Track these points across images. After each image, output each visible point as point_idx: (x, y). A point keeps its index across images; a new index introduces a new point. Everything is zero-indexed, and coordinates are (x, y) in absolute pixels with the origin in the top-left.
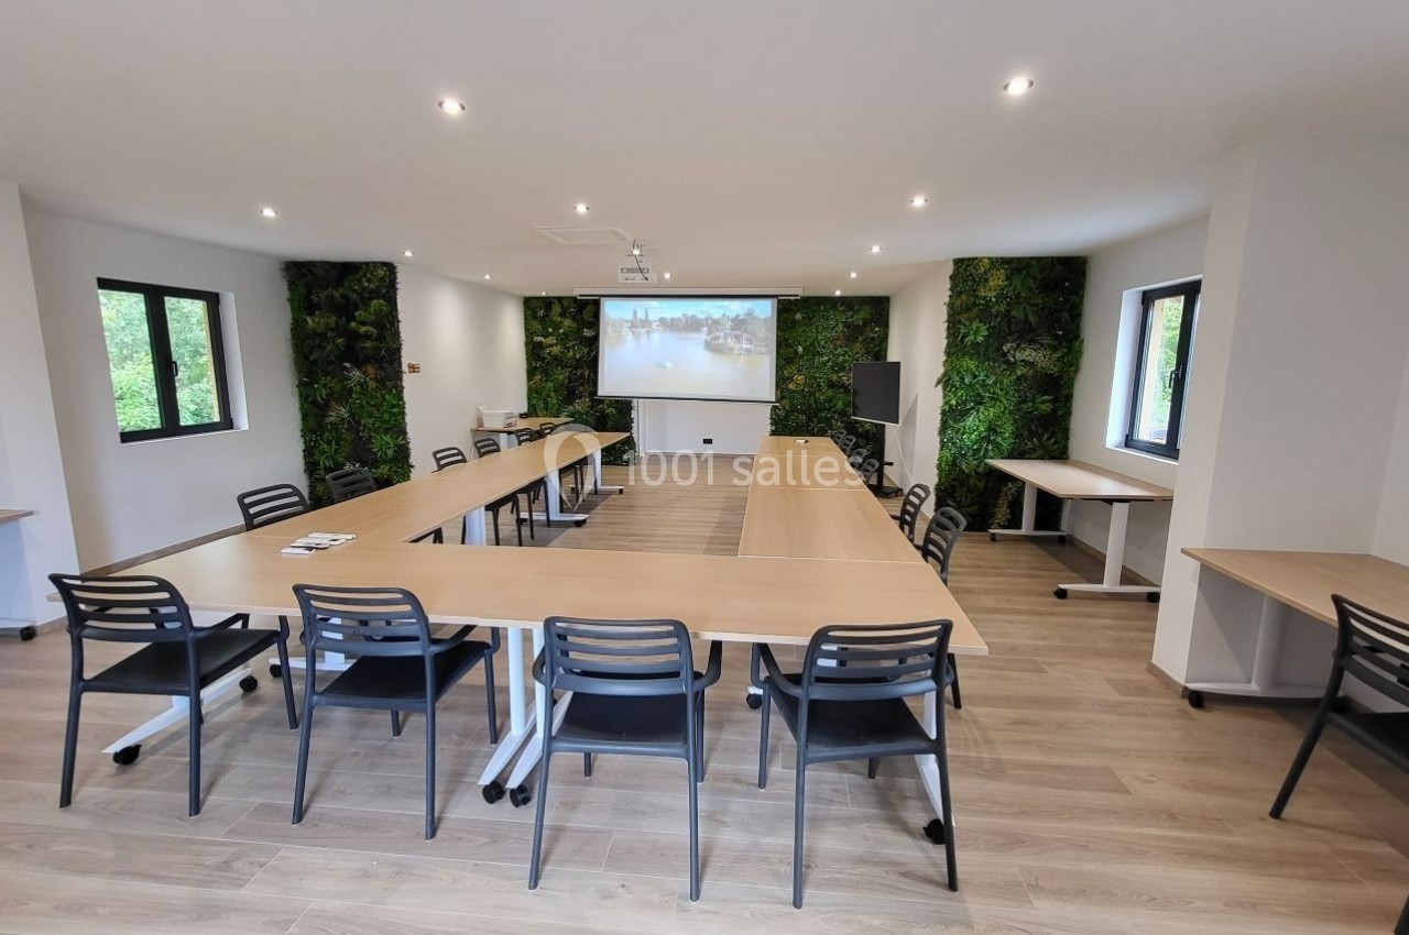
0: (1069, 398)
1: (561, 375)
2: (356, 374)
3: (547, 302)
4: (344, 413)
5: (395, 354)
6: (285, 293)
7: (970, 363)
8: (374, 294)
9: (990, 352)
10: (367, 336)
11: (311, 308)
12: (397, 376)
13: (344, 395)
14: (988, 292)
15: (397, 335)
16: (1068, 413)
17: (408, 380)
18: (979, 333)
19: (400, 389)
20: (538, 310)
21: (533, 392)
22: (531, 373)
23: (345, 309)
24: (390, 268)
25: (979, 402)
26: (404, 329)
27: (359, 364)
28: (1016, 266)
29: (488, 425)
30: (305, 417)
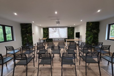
0: (98, 35)
1: (46, 34)
2: (28, 35)
3: (45, 28)
4: (26, 38)
5: (32, 32)
6: (20, 27)
7: (89, 32)
8: (30, 26)
9: (91, 31)
10: (29, 31)
11: (23, 28)
12: (32, 35)
13: (26, 37)
14: (90, 25)
15: (32, 31)
16: (98, 36)
17: (33, 35)
18: (90, 29)
19: (32, 36)
20: (44, 29)
21: (44, 36)
22: (44, 34)
23: (27, 28)
24: (31, 24)
25: (90, 36)
26: (32, 30)
27: (28, 34)
28: (93, 23)
29: (40, 39)
30: (22, 39)
